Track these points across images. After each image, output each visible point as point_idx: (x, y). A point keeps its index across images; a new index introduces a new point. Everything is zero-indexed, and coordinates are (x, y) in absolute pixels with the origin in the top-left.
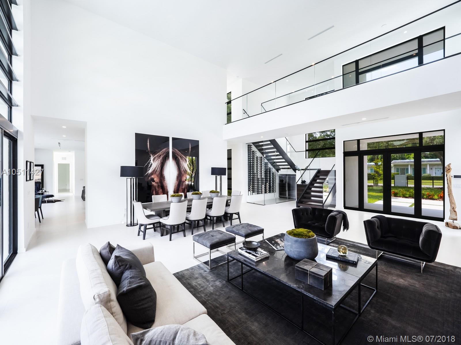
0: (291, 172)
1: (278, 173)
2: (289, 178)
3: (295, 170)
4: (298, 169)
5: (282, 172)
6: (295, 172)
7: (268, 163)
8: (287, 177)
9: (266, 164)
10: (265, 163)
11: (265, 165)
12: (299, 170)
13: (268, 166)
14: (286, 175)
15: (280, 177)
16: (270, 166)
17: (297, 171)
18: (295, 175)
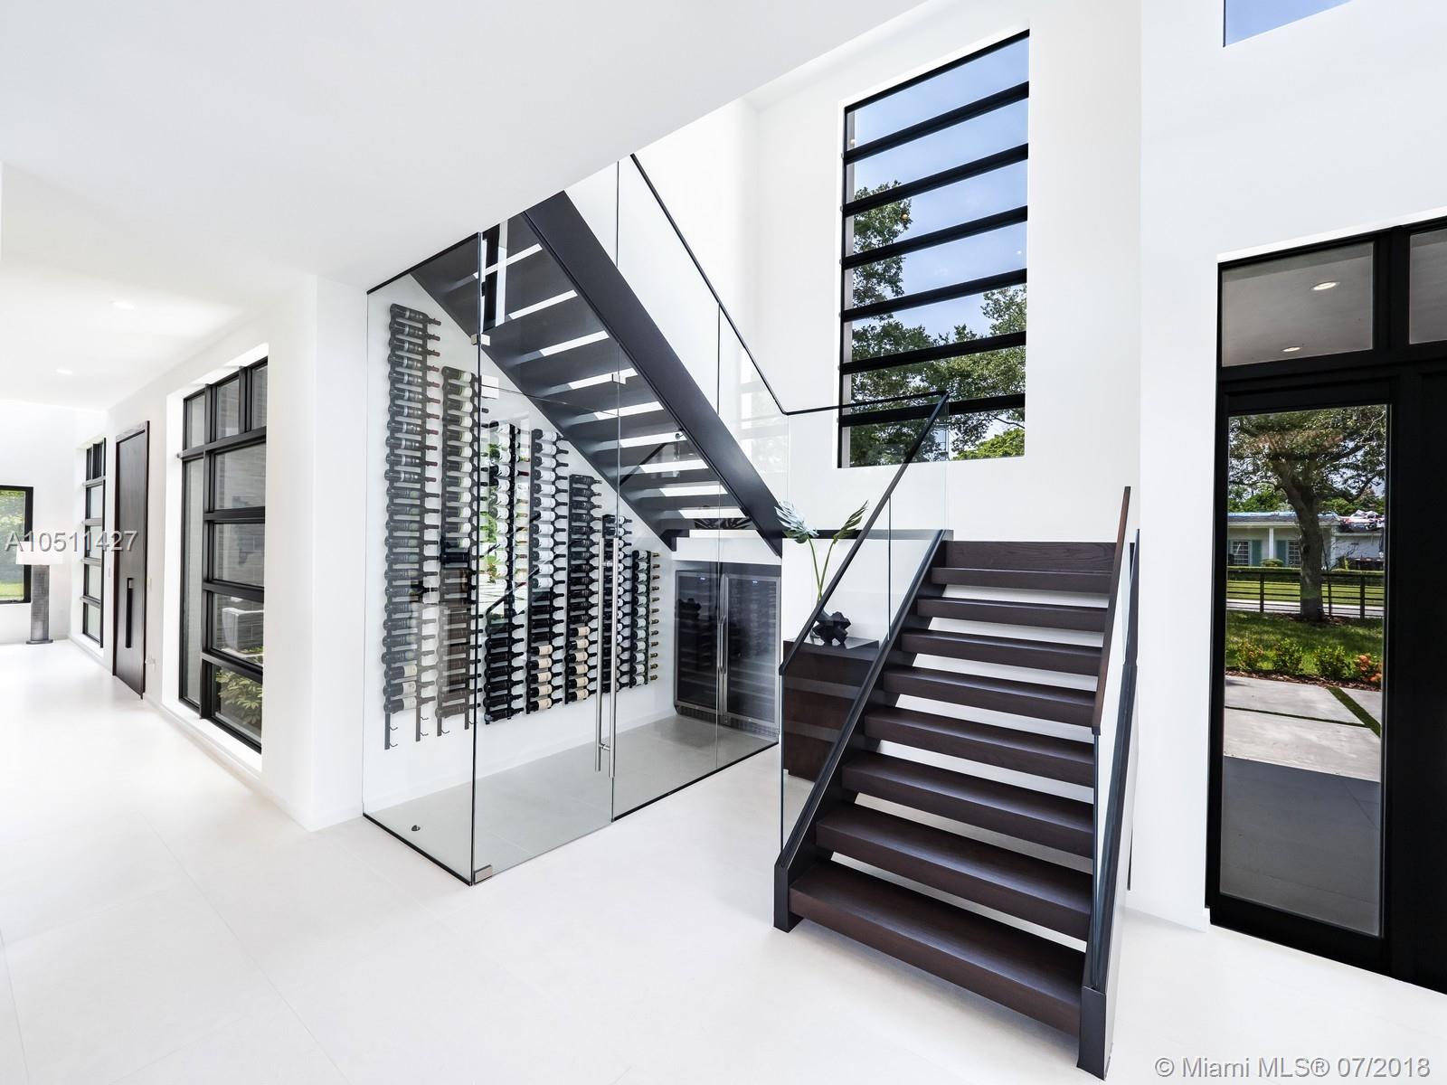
0: (746, 547)
1: (675, 556)
2: (740, 588)
3: (774, 535)
4: (793, 527)
5: (699, 547)
6: (778, 551)
7: (594, 481)
8: (725, 580)
9: (579, 490)
10: (574, 479)
11: (573, 492)
12: (802, 538)
13: (594, 507)
14: (721, 568)
15: (683, 582)
16: (607, 500)
17: (788, 543)
18: (776, 571)
